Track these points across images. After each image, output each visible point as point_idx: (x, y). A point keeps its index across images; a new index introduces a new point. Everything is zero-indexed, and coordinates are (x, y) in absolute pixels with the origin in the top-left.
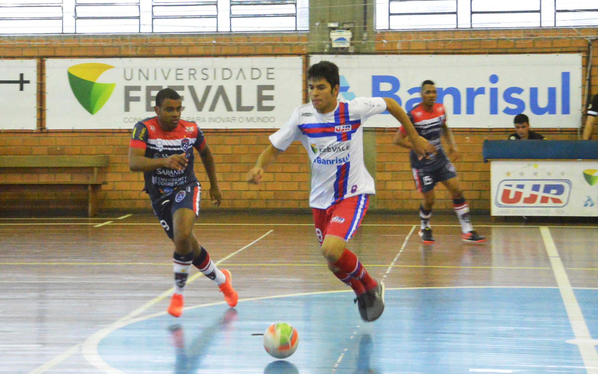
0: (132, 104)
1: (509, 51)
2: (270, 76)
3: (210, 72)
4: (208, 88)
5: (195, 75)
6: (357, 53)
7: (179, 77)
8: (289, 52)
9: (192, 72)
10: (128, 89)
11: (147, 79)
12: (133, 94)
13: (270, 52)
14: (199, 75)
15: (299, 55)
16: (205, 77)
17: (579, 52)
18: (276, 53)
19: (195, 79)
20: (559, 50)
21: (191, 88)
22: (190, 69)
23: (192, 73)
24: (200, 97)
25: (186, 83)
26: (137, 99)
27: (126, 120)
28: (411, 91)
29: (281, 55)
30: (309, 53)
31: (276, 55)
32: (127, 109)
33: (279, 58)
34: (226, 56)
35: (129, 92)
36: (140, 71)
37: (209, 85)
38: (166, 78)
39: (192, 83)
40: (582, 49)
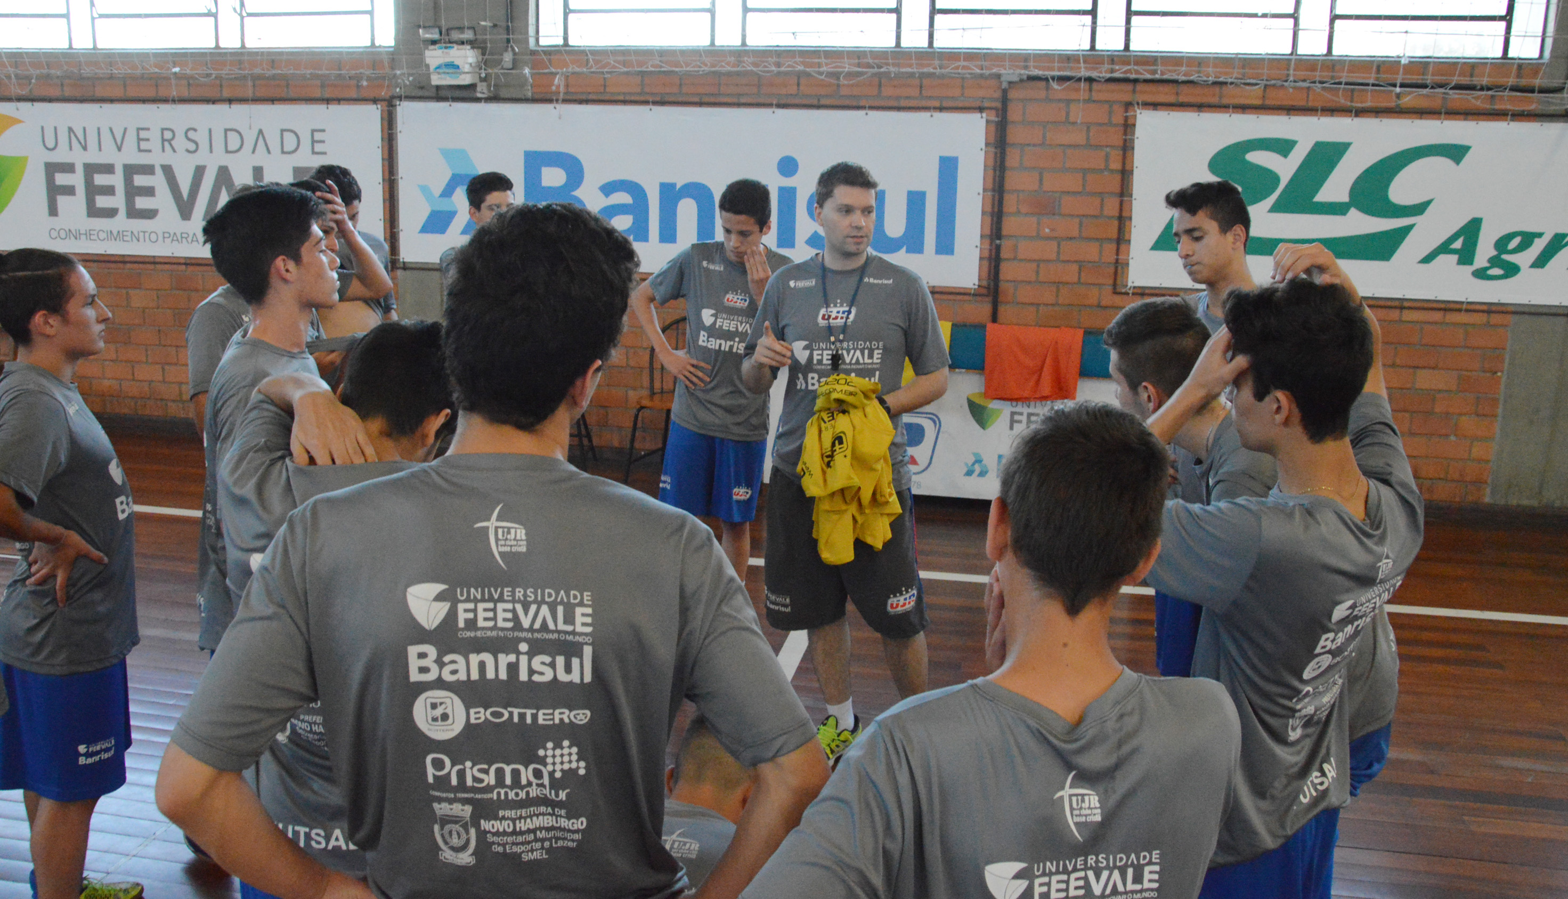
0: (62, 200)
1: (824, 101)
2: (318, 148)
3: (201, 137)
4: (200, 171)
5: (173, 142)
6: (494, 98)
7: (144, 145)
8: (355, 96)
9: (168, 135)
10: (52, 169)
11: (85, 148)
12: (61, 179)
13: (318, 94)
14: (180, 143)
15: (375, 101)
16: (192, 147)
17: (981, 109)
18: (327, 96)
19: (174, 151)
20: (937, 104)
21: (168, 171)
22: (163, 130)
23: (167, 142)
24: (185, 190)
25: (156, 158)
26: (69, 190)
27: (54, 234)
28: (608, 189)
29: (339, 101)
30: (393, 97)
31: (328, 101)
32: (53, 211)
33: (334, 108)
34: (230, 101)
35: (53, 176)
36: (70, 130)
37: (201, 163)
38: (119, 149)
39: (168, 158)
40: (986, 104)
